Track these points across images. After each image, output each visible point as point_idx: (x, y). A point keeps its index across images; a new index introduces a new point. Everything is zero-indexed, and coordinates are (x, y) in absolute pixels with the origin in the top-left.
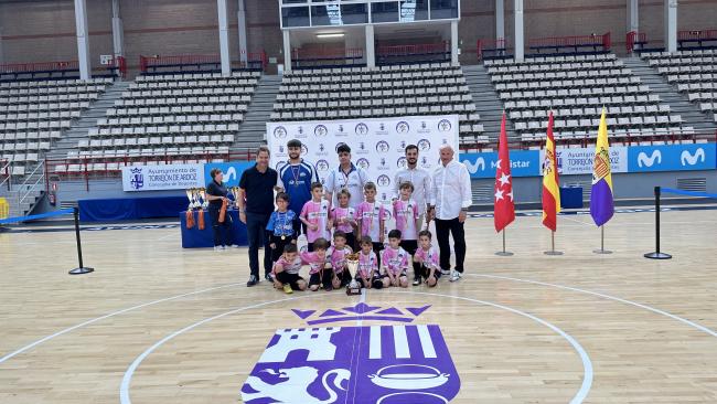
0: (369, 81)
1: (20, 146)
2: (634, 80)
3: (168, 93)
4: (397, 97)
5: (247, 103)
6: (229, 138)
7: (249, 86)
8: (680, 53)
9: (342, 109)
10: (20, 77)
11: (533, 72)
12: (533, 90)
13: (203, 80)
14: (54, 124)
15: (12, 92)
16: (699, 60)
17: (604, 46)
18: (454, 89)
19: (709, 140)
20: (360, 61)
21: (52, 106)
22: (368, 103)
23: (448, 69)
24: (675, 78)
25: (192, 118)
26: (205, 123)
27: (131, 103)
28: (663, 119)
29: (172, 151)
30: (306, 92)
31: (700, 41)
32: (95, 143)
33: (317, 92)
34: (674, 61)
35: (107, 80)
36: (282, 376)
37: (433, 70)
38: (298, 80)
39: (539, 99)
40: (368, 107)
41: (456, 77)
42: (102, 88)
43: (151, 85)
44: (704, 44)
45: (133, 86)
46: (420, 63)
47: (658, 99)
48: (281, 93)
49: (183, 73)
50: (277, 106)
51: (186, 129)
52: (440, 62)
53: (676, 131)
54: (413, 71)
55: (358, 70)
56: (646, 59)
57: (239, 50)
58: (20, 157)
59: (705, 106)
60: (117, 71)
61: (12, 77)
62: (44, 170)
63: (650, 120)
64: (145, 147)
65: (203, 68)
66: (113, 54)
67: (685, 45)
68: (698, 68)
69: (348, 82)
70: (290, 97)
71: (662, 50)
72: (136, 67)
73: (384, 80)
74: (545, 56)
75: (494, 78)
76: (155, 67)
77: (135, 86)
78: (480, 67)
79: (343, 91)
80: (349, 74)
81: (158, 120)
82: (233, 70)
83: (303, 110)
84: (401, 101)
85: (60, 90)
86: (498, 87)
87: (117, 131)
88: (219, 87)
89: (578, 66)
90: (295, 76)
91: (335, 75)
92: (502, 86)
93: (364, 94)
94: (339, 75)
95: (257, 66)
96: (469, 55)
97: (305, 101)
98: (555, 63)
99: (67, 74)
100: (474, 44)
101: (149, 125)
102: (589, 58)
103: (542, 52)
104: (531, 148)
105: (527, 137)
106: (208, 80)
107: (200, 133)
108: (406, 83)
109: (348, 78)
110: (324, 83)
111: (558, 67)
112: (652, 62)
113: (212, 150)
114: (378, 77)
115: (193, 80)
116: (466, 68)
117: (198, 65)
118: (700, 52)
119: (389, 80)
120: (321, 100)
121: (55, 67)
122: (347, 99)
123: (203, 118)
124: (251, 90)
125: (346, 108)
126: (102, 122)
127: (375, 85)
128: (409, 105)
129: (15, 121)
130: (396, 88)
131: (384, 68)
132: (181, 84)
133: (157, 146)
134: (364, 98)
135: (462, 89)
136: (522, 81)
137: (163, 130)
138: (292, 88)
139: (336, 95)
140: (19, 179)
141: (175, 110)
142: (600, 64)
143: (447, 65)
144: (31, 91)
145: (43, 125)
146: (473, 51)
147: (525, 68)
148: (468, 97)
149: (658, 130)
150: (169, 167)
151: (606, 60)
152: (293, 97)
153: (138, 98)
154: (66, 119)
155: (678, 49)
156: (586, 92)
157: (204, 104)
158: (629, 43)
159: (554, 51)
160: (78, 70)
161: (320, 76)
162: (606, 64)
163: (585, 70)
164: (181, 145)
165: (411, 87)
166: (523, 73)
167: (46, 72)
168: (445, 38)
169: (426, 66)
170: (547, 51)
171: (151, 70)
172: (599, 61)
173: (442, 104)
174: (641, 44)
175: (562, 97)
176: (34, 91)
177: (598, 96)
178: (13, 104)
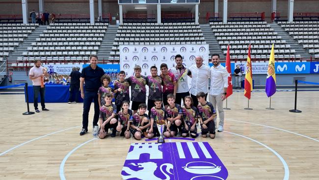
0: (158, 29)
2: (275, 33)
3: (66, 31)
4: (171, 37)
5: (103, 37)
6: (94, 53)
7: (103, 29)
9: (146, 41)
11: (231, 28)
12: (231, 36)
13: (82, 26)
14: (11, 44)
16: (302, 26)
17: (262, 18)
18: (197, 34)
19: (307, 61)
20: (154, 20)
21: (10, 35)
22: (158, 39)
23: (194, 25)
24: (292, 33)
25: (76, 43)
26: (82, 46)
27: (48, 35)
28: (288, 51)
29: (68, 58)
30: (130, 33)
31: (303, 17)
32: (31, 53)
33: (135, 33)
34: (292, 26)
36: (140, 167)
37: (187, 26)
38: (126, 28)
39: (234, 40)
40: (158, 41)
41: (197, 29)
42: (34, 28)
43: (57, 28)
44: (304, 19)
45: (49, 27)
46: (181, 22)
47: (285, 42)
48: (118, 33)
49: (72, 22)
50: (116, 39)
51: (74, 48)
52: (190, 22)
53: (293, 56)
54: (178, 26)
55: (153, 24)
56: (280, 25)
57: (98, 13)
59: (305, 46)
62: (6, 65)
63: (282, 51)
64: (55, 56)
65: (81, 21)
66: (39, 12)
67: (296, 19)
68: (302, 29)
69: (149, 29)
70: (122, 35)
71: (286, 21)
73: (165, 29)
74: (236, 21)
75: (214, 30)
76: (59, 19)
78: (208, 25)
79: (147, 33)
80: (149, 26)
81: (61, 44)
82: (96, 22)
83: (128, 41)
84: (173, 39)
85: (14, 28)
86: (216, 34)
87: (41, 48)
88: (89, 29)
89: (251, 26)
90: (125, 26)
91: (143, 26)
92: (218, 34)
93: (157, 35)
94: (145, 26)
95: (107, 21)
96: (202, 20)
97: (129, 37)
99: (17, 21)
100: (205, 15)
101: (56, 46)
102: (255, 23)
103: (235, 19)
104: (232, 62)
106: (84, 26)
107: (80, 51)
108: (175, 31)
110: (138, 29)
111: (242, 26)
113: (86, 58)
114: (162, 28)
115: (77, 26)
116: (201, 25)
117: (80, 19)
118: (303, 22)
119: (167, 29)
120: (137, 37)
121: (11, 17)
122: (148, 37)
123: (82, 43)
124: (104, 31)
125: (148, 41)
126: (34, 44)
127: (161, 31)
128: (177, 41)
130: (171, 33)
131: (165, 24)
132: (72, 28)
133: (60, 56)
134: (156, 37)
135: (200, 35)
136: (226, 32)
137: (63, 48)
138: (123, 31)
139: (143, 35)
141: (68, 39)
142: (260, 26)
145: (5, 44)
146: (204, 18)
147: (228, 26)
148: (203, 38)
149: (285, 55)
150: (66, 65)
151: (263, 24)
152: (124, 35)
153: (51, 33)
154: (17, 42)
155: (293, 21)
156: (255, 38)
157: (82, 37)
158: (273, 17)
159: (240, 19)
160: (22, 19)
161: (135, 26)
162: (263, 26)
163: (254, 28)
164: (72, 56)
165: (177, 33)
166: (227, 28)
167: (6, 19)
168: (192, 11)
169: (184, 24)
170: (237, 19)
171: (57, 21)
172: (260, 24)
173: (192, 41)
174: (277, 18)
175: (244, 40)
176: (1, 28)
177: (260, 40)
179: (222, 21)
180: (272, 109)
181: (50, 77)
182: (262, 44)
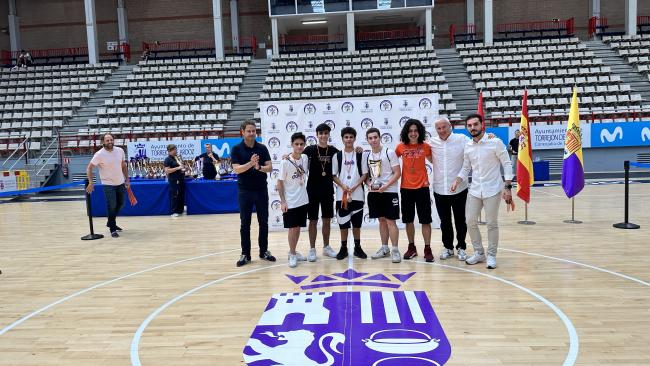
0: (349, 64)
1: (37, 124)
2: (597, 61)
3: (168, 75)
4: (375, 78)
5: (239, 85)
6: (223, 117)
7: (241, 69)
8: (639, 36)
9: (325, 89)
10: (36, 62)
11: (502, 55)
12: (502, 71)
13: (200, 64)
14: (66, 104)
15: (29, 75)
17: (568, 30)
18: (429, 71)
20: (342, 46)
21: (64, 88)
22: (349, 84)
23: (423, 52)
24: (635, 59)
25: (190, 99)
26: (201, 103)
27: (135, 85)
28: (624, 98)
29: (172, 129)
30: (293, 74)
32: (103, 121)
33: (302, 74)
34: (634, 44)
35: (113, 65)
36: (280, 339)
37: (409, 53)
38: (284, 64)
40: (349, 88)
41: (430, 59)
42: (109, 71)
43: (153, 69)
45: (136, 69)
46: (397, 47)
47: (619, 80)
48: (269, 75)
49: (181, 58)
50: (266, 87)
51: (184, 108)
52: (415, 46)
53: (637, 109)
54: (390, 54)
55: (340, 54)
56: (607, 42)
57: (231, 36)
58: (36, 134)
60: (122, 57)
62: (57, 145)
63: (612, 99)
64: (148, 124)
65: (199, 53)
66: (119, 41)
67: (645, 29)
69: (331, 65)
70: (278, 79)
71: (622, 34)
73: (364, 63)
74: (513, 40)
75: (466, 61)
76: (156, 52)
77: (139, 70)
78: (452, 50)
79: (327, 73)
80: (331, 58)
81: (159, 100)
82: (226, 55)
83: (289, 91)
84: (379, 82)
85: (72, 73)
86: (469, 68)
87: (122, 111)
88: (214, 70)
89: (544, 48)
90: (282, 60)
91: (318, 58)
92: (473, 68)
93: (346, 76)
94: (322, 58)
95: (248, 51)
96: (441, 40)
97: (291, 83)
98: (522, 46)
99: (77, 59)
100: (447, 30)
101: (151, 105)
102: (554, 41)
103: (509, 36)
104: (501, 125)
105: (496, 115)
106: (204, 64)
107: (196, 113)
108: (384, 66)
109: (331, 61)
110: (309, 66)
111: (524, 50)
112: (613, 45)
113: (208, 127)
114: (358, 60)
115: (191, 64)
116: (439, 51)
117: (196, 50)
119: (368, 63)
120: (307, 82)
121: (67, 53)
122: (330, 81)
123: (200, 98)
124: (242, 73)
125: (329, 89)
126: (109, 102)
127: (356, 67)
128: (387, 86)
129: (32, 102)
130: (374, 70)
131: (364, 52)
132: (180, 68)
133: (159, 124)
134: (346, 80)
135: (436, 70)
136: (492, 63)
137: (164, 109)
138: (280, 71)
139: (320, 77)
140: (35, 154)
141: (174, 91)
142: (564, 47)
143: (422, 48)
144: (46, 74)
145: (57, 105)
146: (445, 36)
147: (494, 51)
148: (441, 78)
149: (619, 108)
151: (570, 44)
152: (280, 79)
153: (141, 81)
154: (77, 99)
155: (638, 33)
156: (551, 73)
157: (201, 86)
158: (591, 27)
159: (521, 35)
160: (87, 55)
161: (305, 59)
162: (570, 47)
163: (550, 52)
164: (180, 123)
165: (388, 70)
166: (492, 55)
167: (58, 57)
168: (422, 27)
169: (402, 50)
170: (515, 36)
171: (152, 55)
172: (564, 44)
173: (418, 84)
174: (602, 28)
175: (529, 78)
176: (48, 75)
177: (563, 77)
178: (30, 86)
179: (482, 41)
180: (577, 222)
181: (136, 166)
182: (568, 86)
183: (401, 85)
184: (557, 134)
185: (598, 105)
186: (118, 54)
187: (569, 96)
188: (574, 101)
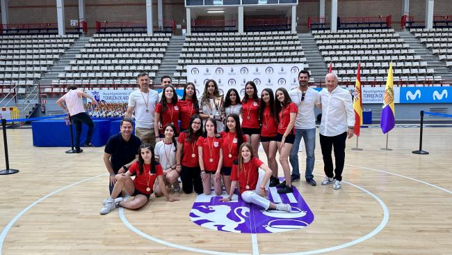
0: (239, 41)
1: (22, 76)
2: (405, 46)
3: (114, 45)
4: (257, 52)
5: (164, 53)
6: (153, 74)
7: (165, 42)
8: (434, 30)
9: (223, 58)
10: (20, 32)
11: (343, 39)
12: (342, 50)
13: (135, 37)
14: (43, 62)
15: (16, 42)
16: (446, 34)
17: (387, 24)
18: (293, 48)
19: (451, 84)
20: (234, 29)
21: (41, 51)
22: (239, 55)
23: (289, 35)
24: (431, 45)
25: (129, 62)
26: (137, 65)
27: (91, 50)
28: (423, 71)
29: (118, 82)
30: (200, 47)
31: (447, 22)
32: (69, 75)
33: (207, 47)
34: (431, 35)
35: (75, 36)
36: (210, 209)
37: (280, 35)
38: (195, 39)
39: (346, 56)
40: (239, 58)
41: (294, 40)
42: (72, 41)
43: (103, 40)
46: (272, 31)
47: (420, 58)
48: (184, 47)
49: (123, 33)
50: (182, 55)
51: (126, 68)
52: (284, 30)
53: (431, 78)
54: (267, 36)
55: (233, 34)
56: (413, 33)
57: (158, 19)
58: (22, 83)
59: (449, 64)
60: (81, 31)
61: (15, 32)
62: (38, 91)
63: (414, 71)
64: (101, 78)
65: (135, 30)
66: (79, 19)
67: (438, 24)
68: (445, 39)
69: (227, 42)
70: (190, 50)
71: (423, 27)
72: (94, 28)
73: (249, 41)
74: (350, 29)
75: (318, 42)
76: (105, 28)
77: (93, 40)
78: (309, 35)
79: (224, 47)
80: (227, 37)
81: (108, 62)
82: (154, 32)
83: (198, 58)
84: (259, 54)
85: (46, 41)
86: (321, 47)
87: (82, 68)
88: (145, 42)
89: (371, 36)
90: (193, 37)
91: (218, 37)
92: (323, 47)
93: (237, 49)
94: (221, 37)
95: (169, 30)
96: (302, 27)
97: (199, 53)
98: (356, 33)
99: (50, 31)
100: (305, 21)
101: (102, 65)
102: (378, 31)
103: (348, 26)
106: (139, 37)
107: (134, 71)
108: (263, 43)
109: (226, 39)
110: (211, 42)
111: (358, 36)
112: (417, 35)
114: (245, 39)
115: (130, 37)
116: (300, 35)
117: (133, 28)
118: (447, 29)
119: (252, 41)
121: (42, 26)
122: (226, 52)
123: (136, 62)
124: (166, 45)
125: (225, 58)
126: (73, 62)
127: (243, 44)
128: (264, 57)
129: (18, 60)
130: (256, 46)
131: (249, 34)
132: (122, 40)
133: (108, 78)
134: (237, 52)
135: (298, 48)
136: (336, 44)
137: (111, 68)
138: (191, 44)
139: (219, 50)
140: (22, 96)
141: (118, 56)
142: (384, 35)
143: (288, 32)
144: (28, 41)
145: (36, 63)
146: (303, 25)
147: (337, 36)
148: (302, 53)
149: (419, 77)
150: (115, 91)
151: (388, 33)
152: (192, 50)
153: (95, 48)
154: (50, 59)
155: (433, 27)
156: (375, 52)
157: (137, 53)
158: (403, 22)
159: (356, 26)
160: (57, 29)
161: (209, 37)
162: (388, 35)
163: (375, 38)
164: (123, 78)
165: (266, 46)
166: (336, 39)
167: (37, 29)
168: (288, 15)
169: (276, 33)
170: (352, 26)
171: (102, 30)
172: (384, 33)
173: (285, 57)
174: (410, 23)
175: (360, 55)
176: (30, 41)
177: (383, 55)
178: (16, 49)
179: (329, 29)
182: (386, 61)
183: (274, 57)
184: (378, 93)
185: (405, 75)
186: (79, 29)
187: (386, 68)
188: (390, 72)
